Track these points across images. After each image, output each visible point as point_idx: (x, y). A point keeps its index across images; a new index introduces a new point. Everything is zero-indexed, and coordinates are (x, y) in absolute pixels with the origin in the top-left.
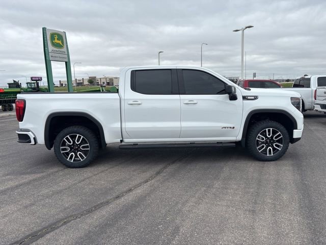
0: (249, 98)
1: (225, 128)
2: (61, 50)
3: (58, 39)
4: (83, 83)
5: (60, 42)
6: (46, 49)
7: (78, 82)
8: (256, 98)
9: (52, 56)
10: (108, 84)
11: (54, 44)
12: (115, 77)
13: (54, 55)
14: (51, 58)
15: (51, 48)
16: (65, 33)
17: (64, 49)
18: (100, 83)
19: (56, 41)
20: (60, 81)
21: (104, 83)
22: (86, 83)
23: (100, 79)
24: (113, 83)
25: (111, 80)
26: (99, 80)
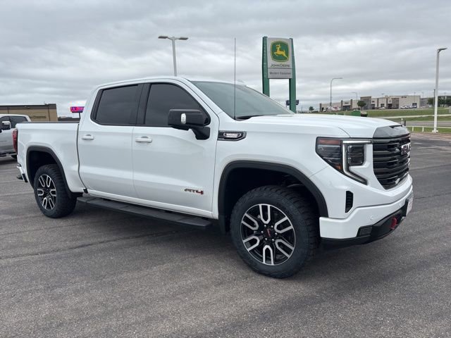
0: (229, 135)
1: (190, 190)
2: (283, 63)
3: (280, 50)
4: (351, 106)
5: (283, 53)
6: (265, 64)
7: (344, 105)
8: (241, 136)
9: (271, 73)
10: (390, 106)
11: (275, 57)
12: (403, 95)
13: (274, 71)
14: (269, 76)
15: (271, 61)
16: (292, 39)
17: (289, 62)
18: (376, 106)
19: (279, 52)
20: (321, 105)
21: (382, 105)
22: (355, 106)
23: (378, 99)
24: (398, 105)
25: (396, 100)
26: (376, 101)
